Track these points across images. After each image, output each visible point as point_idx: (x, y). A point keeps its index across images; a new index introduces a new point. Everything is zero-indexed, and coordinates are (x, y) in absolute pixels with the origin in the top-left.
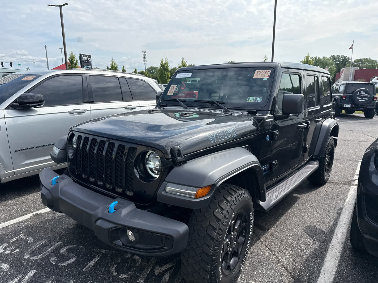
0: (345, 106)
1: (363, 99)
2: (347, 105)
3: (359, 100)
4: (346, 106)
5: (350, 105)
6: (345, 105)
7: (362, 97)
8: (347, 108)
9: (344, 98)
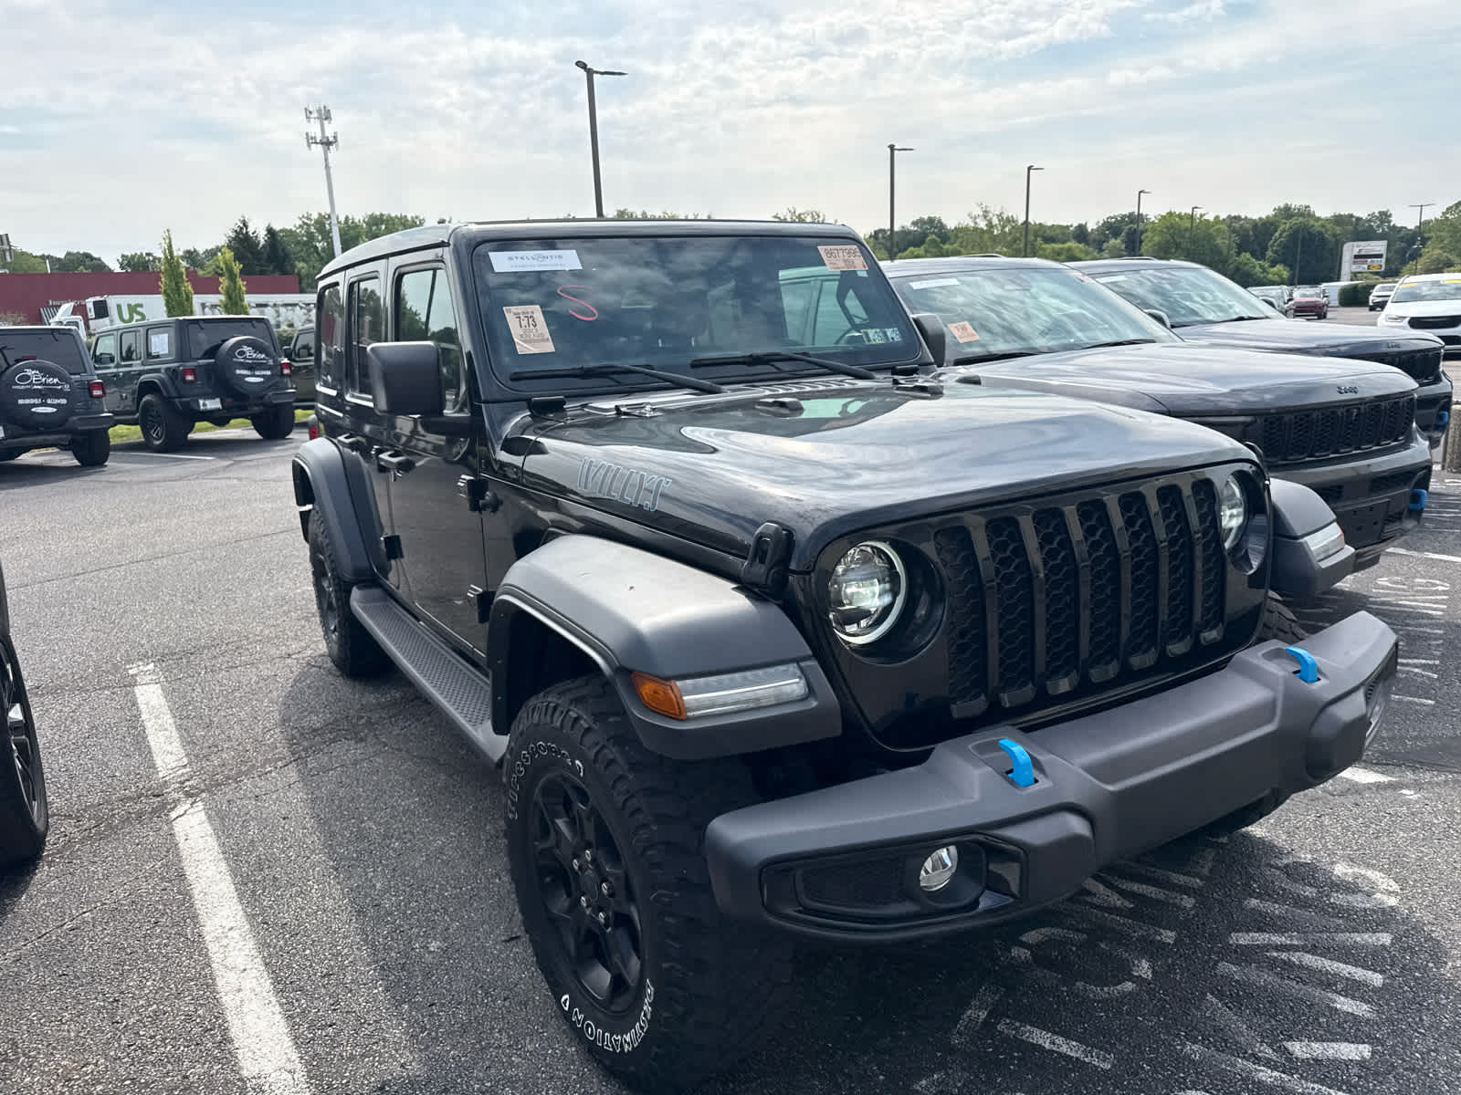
0: (202, 408)
1: (257, 373)
2: (207, 402)
3: (247, 379)
4: (204, 405)
5: (218, 400)
6: (201, 402)
7: (252, 367)
8: (212, 411)
9: (190, 378)
